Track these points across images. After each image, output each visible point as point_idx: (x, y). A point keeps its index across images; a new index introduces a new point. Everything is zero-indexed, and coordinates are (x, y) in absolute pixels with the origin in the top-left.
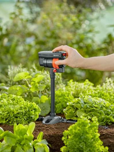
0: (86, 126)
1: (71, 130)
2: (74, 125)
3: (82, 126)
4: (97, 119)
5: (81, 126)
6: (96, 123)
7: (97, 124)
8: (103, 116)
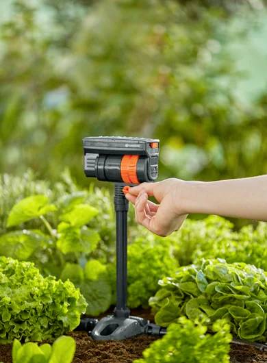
0: (194, 345)
1: (152, 356)
2: (158, 343)
3: (182, 345)
4: (227, 327)
5: (179, 344)
6: (224, 337)
7: (226, 338)
8: (258, 317)
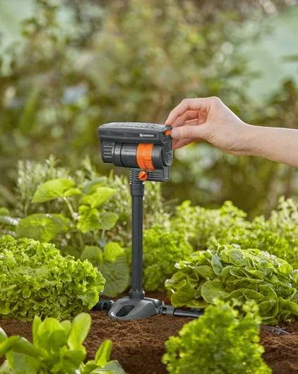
0: (228, 326)
1: (188, 335)
2: (194, 323)
4: (256, 308)
5: (213, 326)
6: (254, 318)
7: (255, 320)
8: (272, 301)
